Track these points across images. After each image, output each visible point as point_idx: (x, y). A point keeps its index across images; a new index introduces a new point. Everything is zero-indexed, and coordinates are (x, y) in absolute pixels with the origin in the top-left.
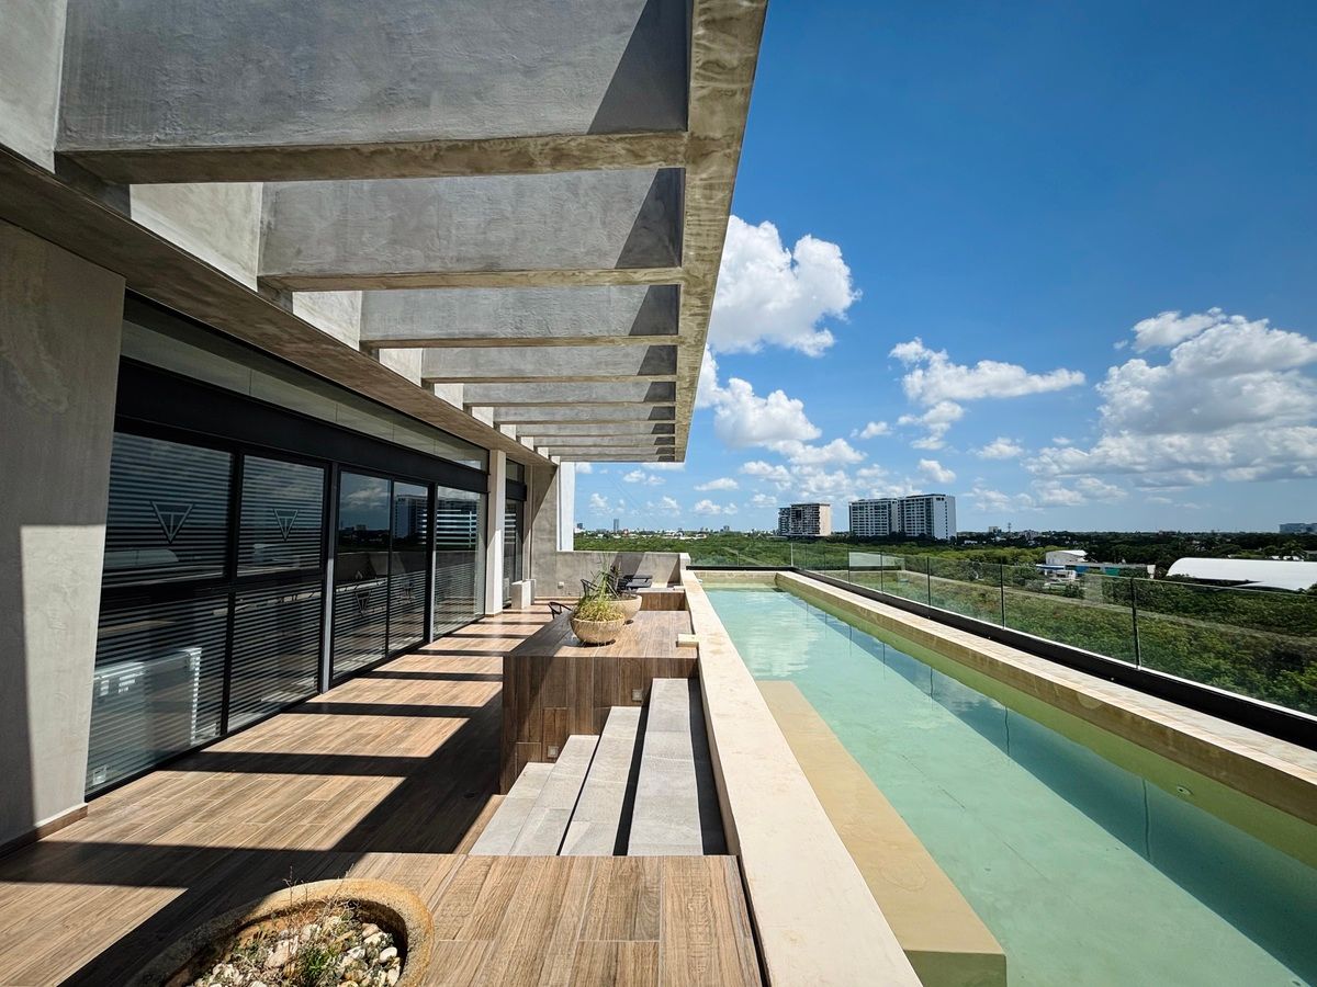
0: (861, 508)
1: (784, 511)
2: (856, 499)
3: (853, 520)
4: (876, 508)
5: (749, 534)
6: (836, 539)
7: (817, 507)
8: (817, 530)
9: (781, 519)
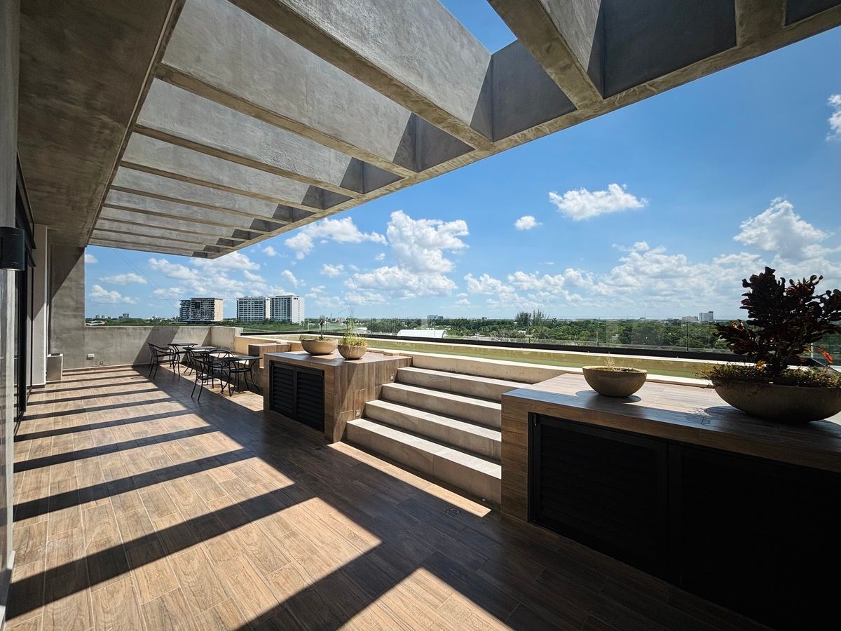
0: (246, 303)
1: (184, 303)
2: (242, 296)
3: (240, 310)
4: (256, 303)
5: (151, 320)
6: (226, 323)
7: (212, 300)
8: (212, 317)
9: (182, 309)
